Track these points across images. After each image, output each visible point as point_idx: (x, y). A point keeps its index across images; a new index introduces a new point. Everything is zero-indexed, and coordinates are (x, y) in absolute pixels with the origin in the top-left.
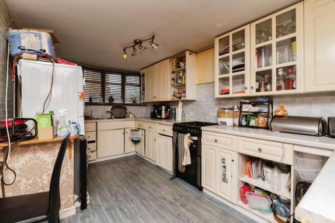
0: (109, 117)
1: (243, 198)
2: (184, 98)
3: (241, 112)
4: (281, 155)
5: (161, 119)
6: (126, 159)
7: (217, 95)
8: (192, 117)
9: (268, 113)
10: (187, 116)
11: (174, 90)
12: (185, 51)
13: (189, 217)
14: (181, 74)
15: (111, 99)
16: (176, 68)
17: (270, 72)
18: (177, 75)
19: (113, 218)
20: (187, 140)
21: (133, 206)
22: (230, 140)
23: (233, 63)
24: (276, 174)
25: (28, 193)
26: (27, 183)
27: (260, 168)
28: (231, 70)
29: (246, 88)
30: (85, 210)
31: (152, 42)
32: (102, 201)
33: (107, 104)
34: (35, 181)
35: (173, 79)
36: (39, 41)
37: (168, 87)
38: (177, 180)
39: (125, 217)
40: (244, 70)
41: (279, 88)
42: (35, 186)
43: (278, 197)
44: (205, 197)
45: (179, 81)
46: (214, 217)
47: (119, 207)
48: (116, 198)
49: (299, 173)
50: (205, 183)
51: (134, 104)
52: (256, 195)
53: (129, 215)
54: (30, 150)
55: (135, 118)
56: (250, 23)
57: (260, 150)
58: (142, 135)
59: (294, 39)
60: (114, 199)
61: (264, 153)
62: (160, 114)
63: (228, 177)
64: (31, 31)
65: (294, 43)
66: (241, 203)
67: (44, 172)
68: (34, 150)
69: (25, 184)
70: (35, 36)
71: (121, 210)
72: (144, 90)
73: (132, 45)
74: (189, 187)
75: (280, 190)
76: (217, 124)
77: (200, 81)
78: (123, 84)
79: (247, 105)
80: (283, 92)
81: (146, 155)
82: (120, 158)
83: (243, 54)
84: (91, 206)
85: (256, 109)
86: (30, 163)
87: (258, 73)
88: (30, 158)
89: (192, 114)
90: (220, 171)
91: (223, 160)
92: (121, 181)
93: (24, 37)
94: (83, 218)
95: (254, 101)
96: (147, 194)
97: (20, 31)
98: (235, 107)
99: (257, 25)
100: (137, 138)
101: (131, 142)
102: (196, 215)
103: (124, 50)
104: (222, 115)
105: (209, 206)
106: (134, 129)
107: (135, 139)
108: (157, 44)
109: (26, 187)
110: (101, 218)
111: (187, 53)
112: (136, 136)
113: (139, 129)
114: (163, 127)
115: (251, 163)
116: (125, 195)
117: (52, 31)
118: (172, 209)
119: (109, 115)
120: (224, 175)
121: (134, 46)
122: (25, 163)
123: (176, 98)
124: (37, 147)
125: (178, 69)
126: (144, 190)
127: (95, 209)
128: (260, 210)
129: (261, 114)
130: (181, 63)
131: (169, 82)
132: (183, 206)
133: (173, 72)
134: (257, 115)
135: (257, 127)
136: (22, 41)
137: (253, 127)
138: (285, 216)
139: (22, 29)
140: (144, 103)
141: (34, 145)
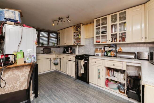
0: (42, 53)
1: (107, 85)
2: (80, 44)
3: (104, 50)
4: (122, 67)
5: (68, 53)
6: (51, 73)
7: (95, 43)
8: (83, 52)
9: (115, 50)
10: (80, 52)
11: (74, 40)
12: (81, 24)
13: (86, 95)
14: (78, 34)
15: (43, 44)
16: (76, 31)
17: (116, 34)
18: (76, 34)
19: (52, 100)
20: (82, 63)
21: (60, 93)
22: (102, 62)
23: (101, 30)
24: (119, 74)
25: (9, 92)
26: (9, 87)
27: (113, 72)
28: (101, 33)
29: (107, 41)
30: (37, 98)
31: (68, 19)
32: (45, 93)
33: (41, 47)
34: (13, 85)
35: (74, 36)
36: (14, 15)
37: (72, 39)
38: (78, 80)
39: (58, 98)
40: (106, 33)
41: (120, 41)
42: (13, 88)
43: (120, 83)
44: (91, 86)
45: (77, 37)
46: (96, 94)
47: (54, 94)
48: (51, 91)
49: (128, 73)
50: (90, 80)
51: (54, 47)
52: (111, 83)
53: (60, 98)
54: (10, 70)
55: (55, 53)
56: (109, 14)
57: (114, 65)
58: (59, 61)
59: (125, 23)
60: (50, 91)
61: (116, 66)
62: (68, 51)
63: (101, 77)
64: (10, 10)
65: (125, 24)
66: (106, 87)
67: (18, 81)
68: (13, 70)
69: (8, 87)
70: (12, 13)
71: (55, 95)
72: (59, 40)
73: (57, 20)
74: (83, 83)
75: (121, 80)
76: (95, 55)
77: (86, 37)
78: (49, 37)
79: (107, 47)
80: (121, 42)
81: (61, 70)
82: (48, 72)
83: (106, 27)
84: (40, 95)
85: (110, 49)
86: (10, 77)
87: (112, 35)
88: (11, 74)
89: (83, 51)
90: (97, 75)
91: (99, 70)
92: (52, 83)
93: (6, 13)
94: (37, 101)
95: (110, 46)
96: (65, 88)
97: (4, 9)
98: (102, 48)
99: (111, 16)
100: (57, 62)
101: (54, 65)
102: (88, 94)
103: (53, 22)
104: (97, 51)
105: (93, 90)
106: (55, 58)
107: (56, 63)
108: (70, 20)
109: (8, 89)
110: (46, 100)
111: (81, 25)
112: (56, 62)
113: (58, 58)
114: (70, 57)
115: (110, 70)
116: (55, 89)
117: (21, 11)
118: (78, 93)
119: (42, 52)
120: (99, 76)
121: (58, 20)
122: (8, 77)
123: (76, 44)
124: (14, 69)
125: (77, 31)
126: (64, 86)
127: (42, 97)
128: (113, 89)
129: (112, 51)
130: (78, 29)
131: (72, 37)
132: (83, 91)
133: (74, 33)
134: (111, 51)
135: (111, 56)
136: (5, 15)
137: (109, 56)
138: (123, 90)
139: (5, 9)
140: (59, 46)
141: (13, 67)
